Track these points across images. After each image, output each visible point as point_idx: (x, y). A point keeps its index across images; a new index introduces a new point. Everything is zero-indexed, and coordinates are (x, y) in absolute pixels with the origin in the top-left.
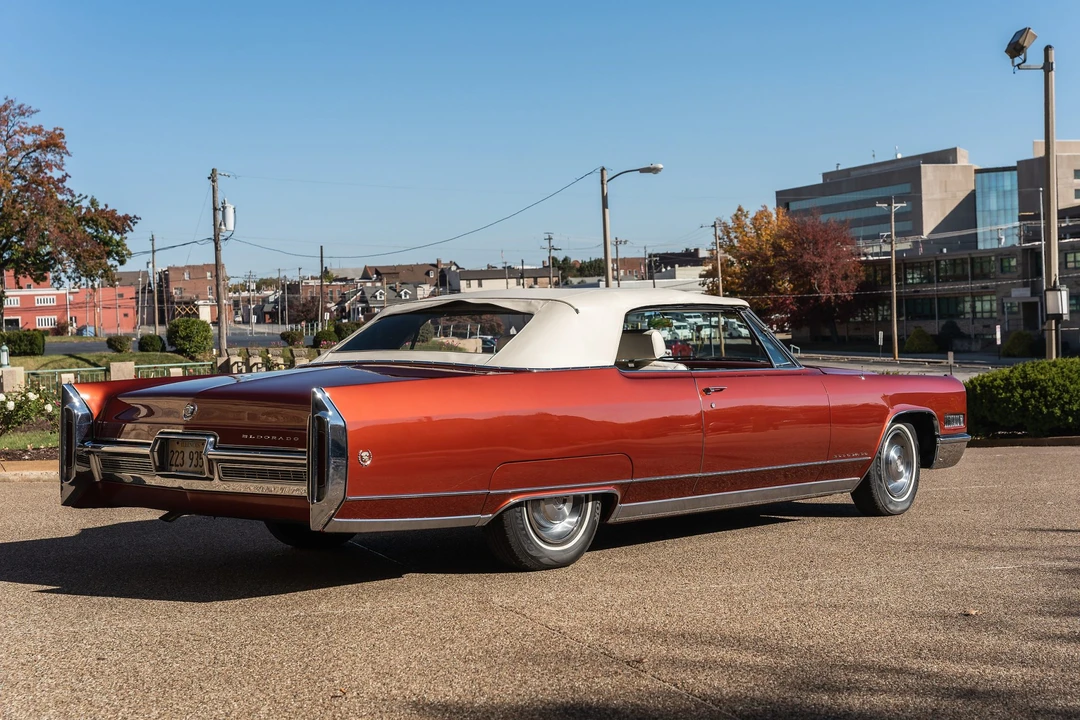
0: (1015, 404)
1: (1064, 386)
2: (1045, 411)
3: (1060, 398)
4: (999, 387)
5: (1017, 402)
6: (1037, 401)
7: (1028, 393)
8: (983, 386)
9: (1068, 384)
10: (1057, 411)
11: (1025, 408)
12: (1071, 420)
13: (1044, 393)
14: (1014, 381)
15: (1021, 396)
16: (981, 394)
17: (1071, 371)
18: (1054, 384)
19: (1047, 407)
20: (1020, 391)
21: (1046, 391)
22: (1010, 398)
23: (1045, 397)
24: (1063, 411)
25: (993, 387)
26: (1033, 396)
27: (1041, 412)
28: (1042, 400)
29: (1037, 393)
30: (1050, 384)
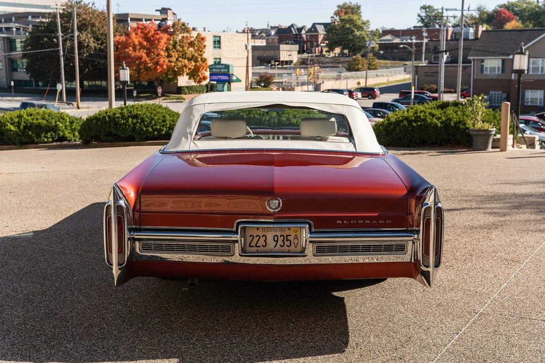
0: (130, 126)
1: (151, 117)
2: (144, 129)
3: (150, 123)
4: (118, 117)
5: (130, 125)
6: (140, 124)
7: (135, 121)
8: (109, 117)
9: (153, 116)
10: (150, 129)
11: (134, 128)
12: (156, 133)
13: (143, 121)
14: (126, 114)
15: (132, 121)
16: (109, 121)
17: (152, 109)
18: (147, 116)
19: (145, 127)
20: (130, 120)
21: (144, 120)
22: (126, 123)
23: (144, 122)
24: (153, 129)
25: (115, 117)
26: (137, 122)
27: (142, 129)
28: (142, 124)
29: (139, 121)
30: (145, 116)
